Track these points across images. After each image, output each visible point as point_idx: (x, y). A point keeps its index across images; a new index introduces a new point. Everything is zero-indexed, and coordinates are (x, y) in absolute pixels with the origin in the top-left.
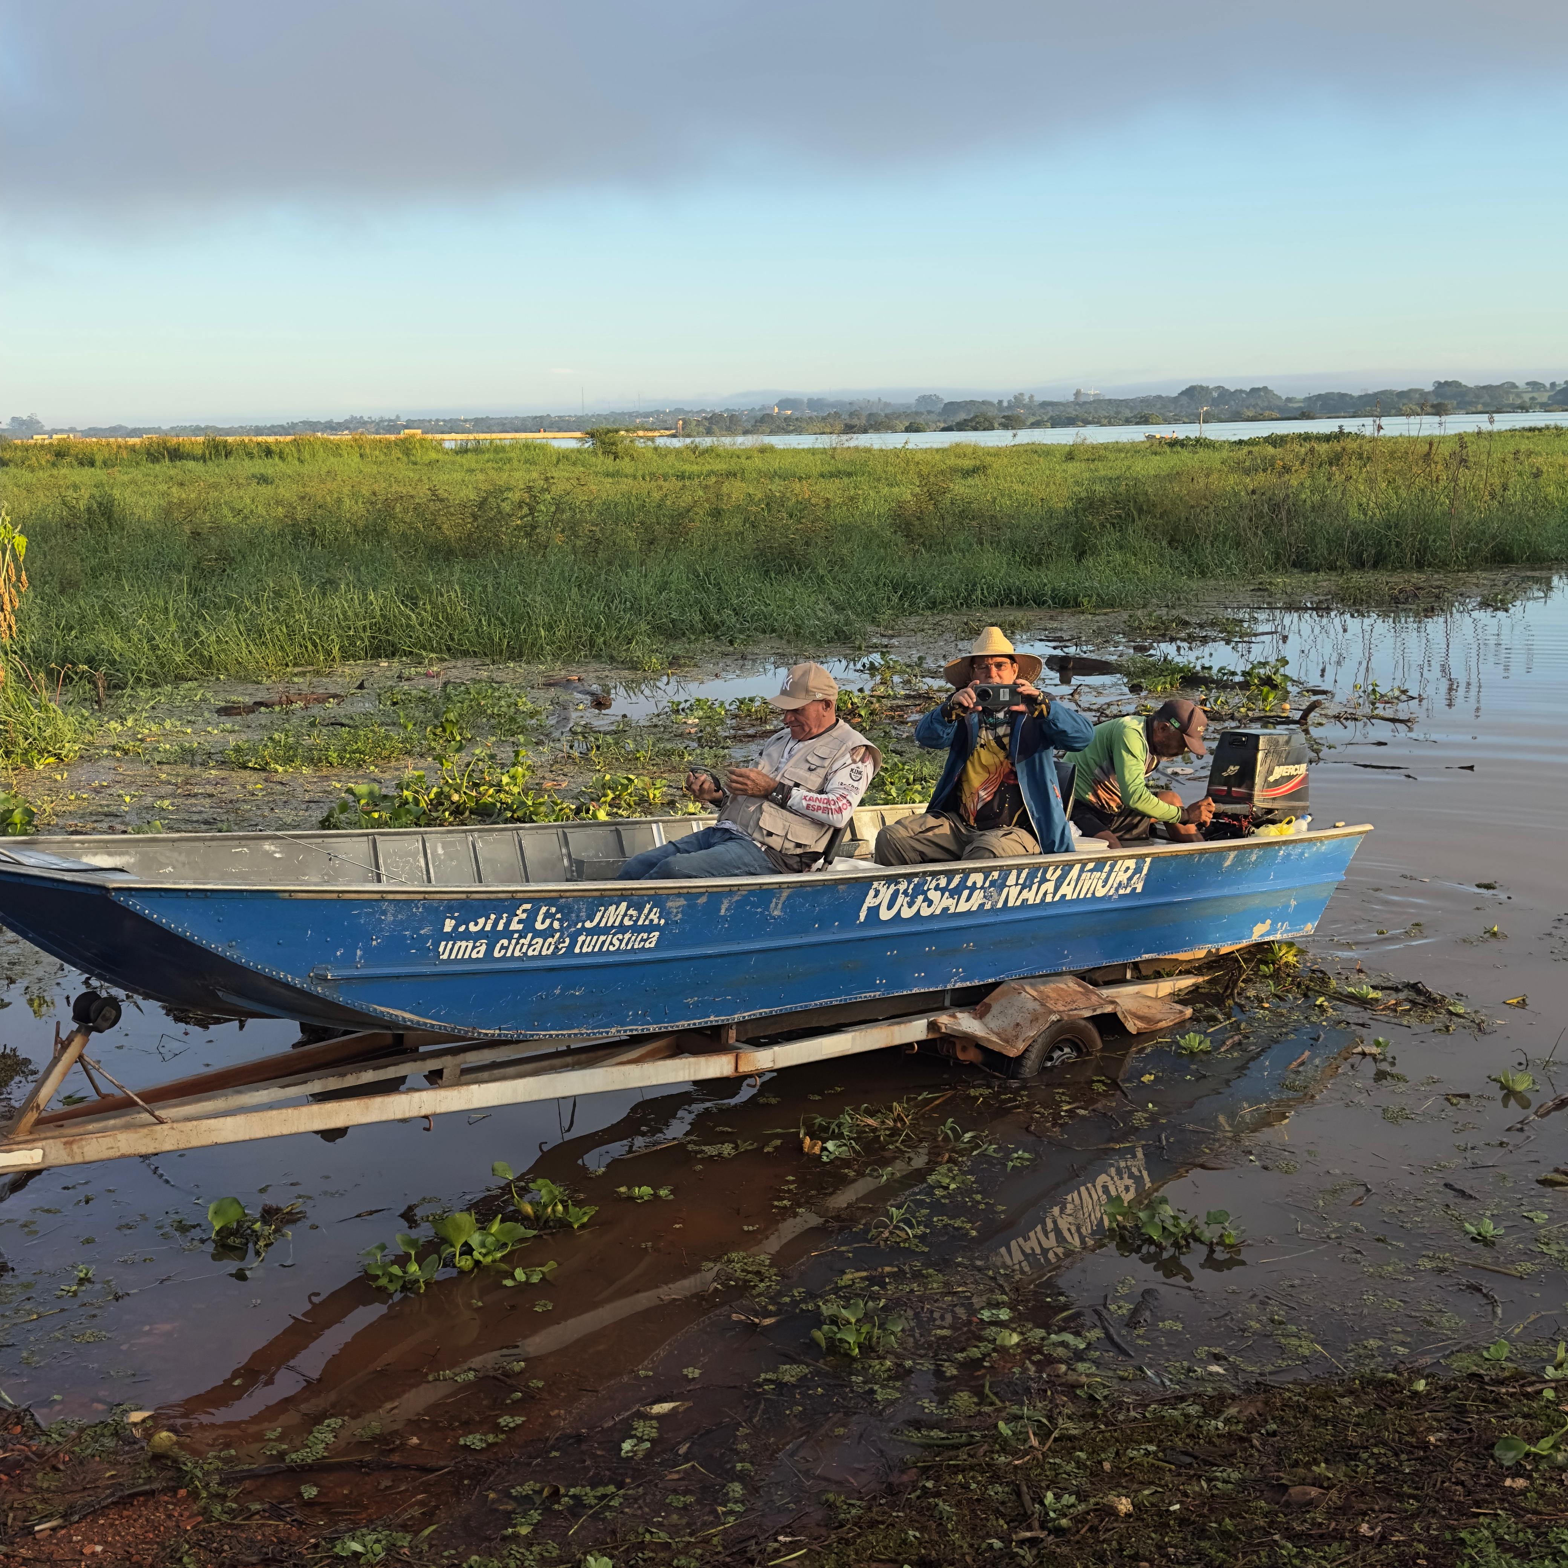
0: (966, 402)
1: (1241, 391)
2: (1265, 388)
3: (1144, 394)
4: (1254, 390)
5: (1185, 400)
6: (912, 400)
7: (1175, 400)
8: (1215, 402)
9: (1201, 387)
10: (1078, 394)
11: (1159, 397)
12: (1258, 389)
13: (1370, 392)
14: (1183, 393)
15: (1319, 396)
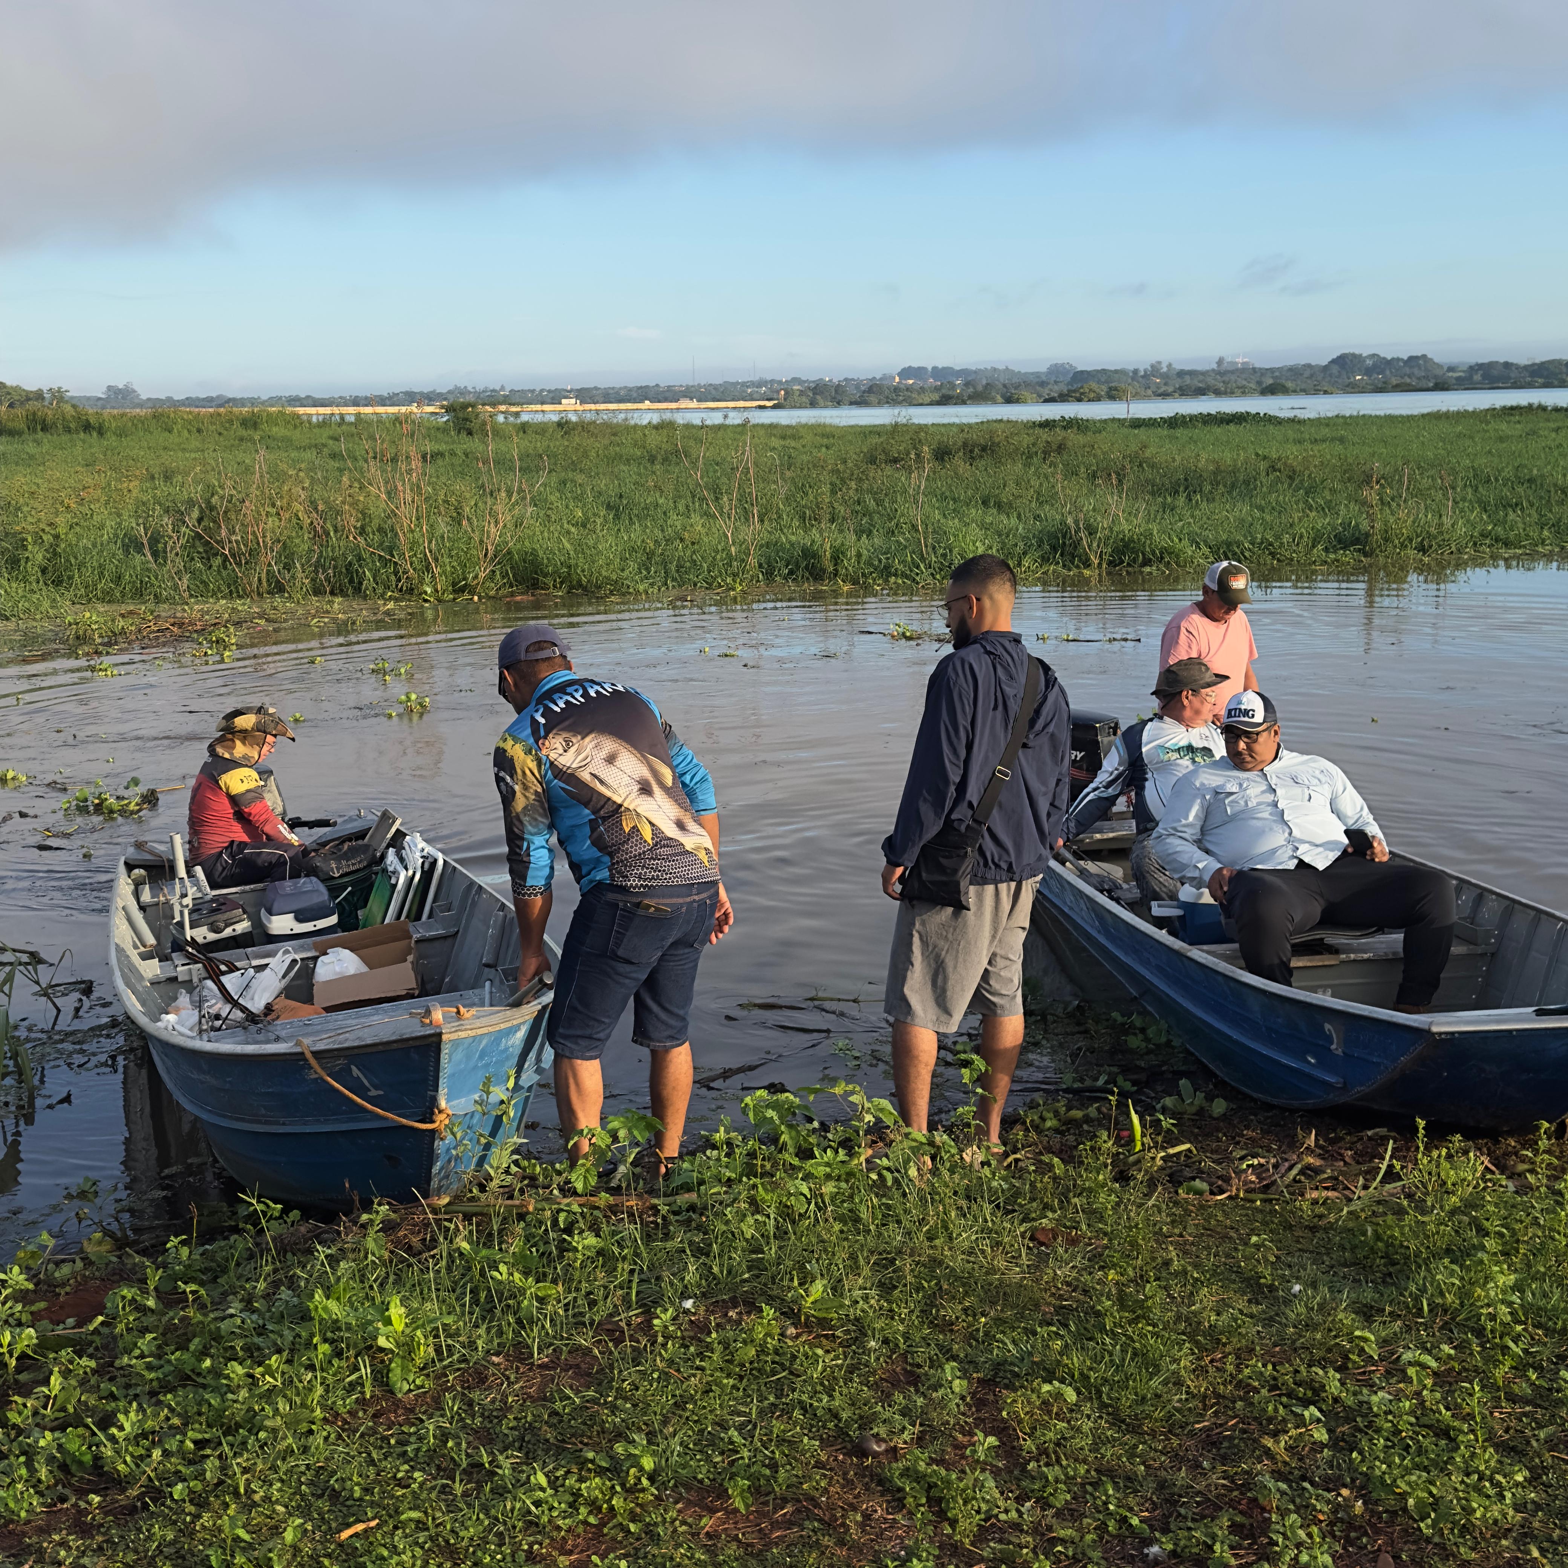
0: (1098, 371)
1: (1398, 359)
2: (1424, 356)
3: (1290, 363)
4: (1411, 358)
5: (1335, 369)
6: (1043, 369)
7: (1325, 368)
8: (1368, 372)
9: (1354, 355)
10: (1220, 362)
11: (1309, 366)
12: (1417, 358)
13: (1537, 361)
14: (1333, 361)
15: (1481, 366)
